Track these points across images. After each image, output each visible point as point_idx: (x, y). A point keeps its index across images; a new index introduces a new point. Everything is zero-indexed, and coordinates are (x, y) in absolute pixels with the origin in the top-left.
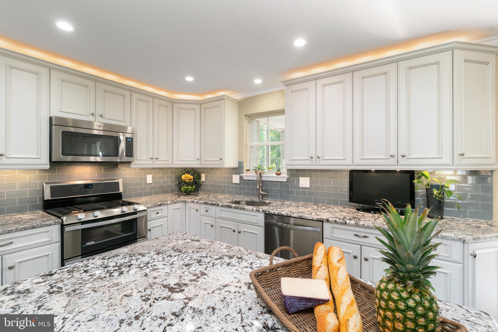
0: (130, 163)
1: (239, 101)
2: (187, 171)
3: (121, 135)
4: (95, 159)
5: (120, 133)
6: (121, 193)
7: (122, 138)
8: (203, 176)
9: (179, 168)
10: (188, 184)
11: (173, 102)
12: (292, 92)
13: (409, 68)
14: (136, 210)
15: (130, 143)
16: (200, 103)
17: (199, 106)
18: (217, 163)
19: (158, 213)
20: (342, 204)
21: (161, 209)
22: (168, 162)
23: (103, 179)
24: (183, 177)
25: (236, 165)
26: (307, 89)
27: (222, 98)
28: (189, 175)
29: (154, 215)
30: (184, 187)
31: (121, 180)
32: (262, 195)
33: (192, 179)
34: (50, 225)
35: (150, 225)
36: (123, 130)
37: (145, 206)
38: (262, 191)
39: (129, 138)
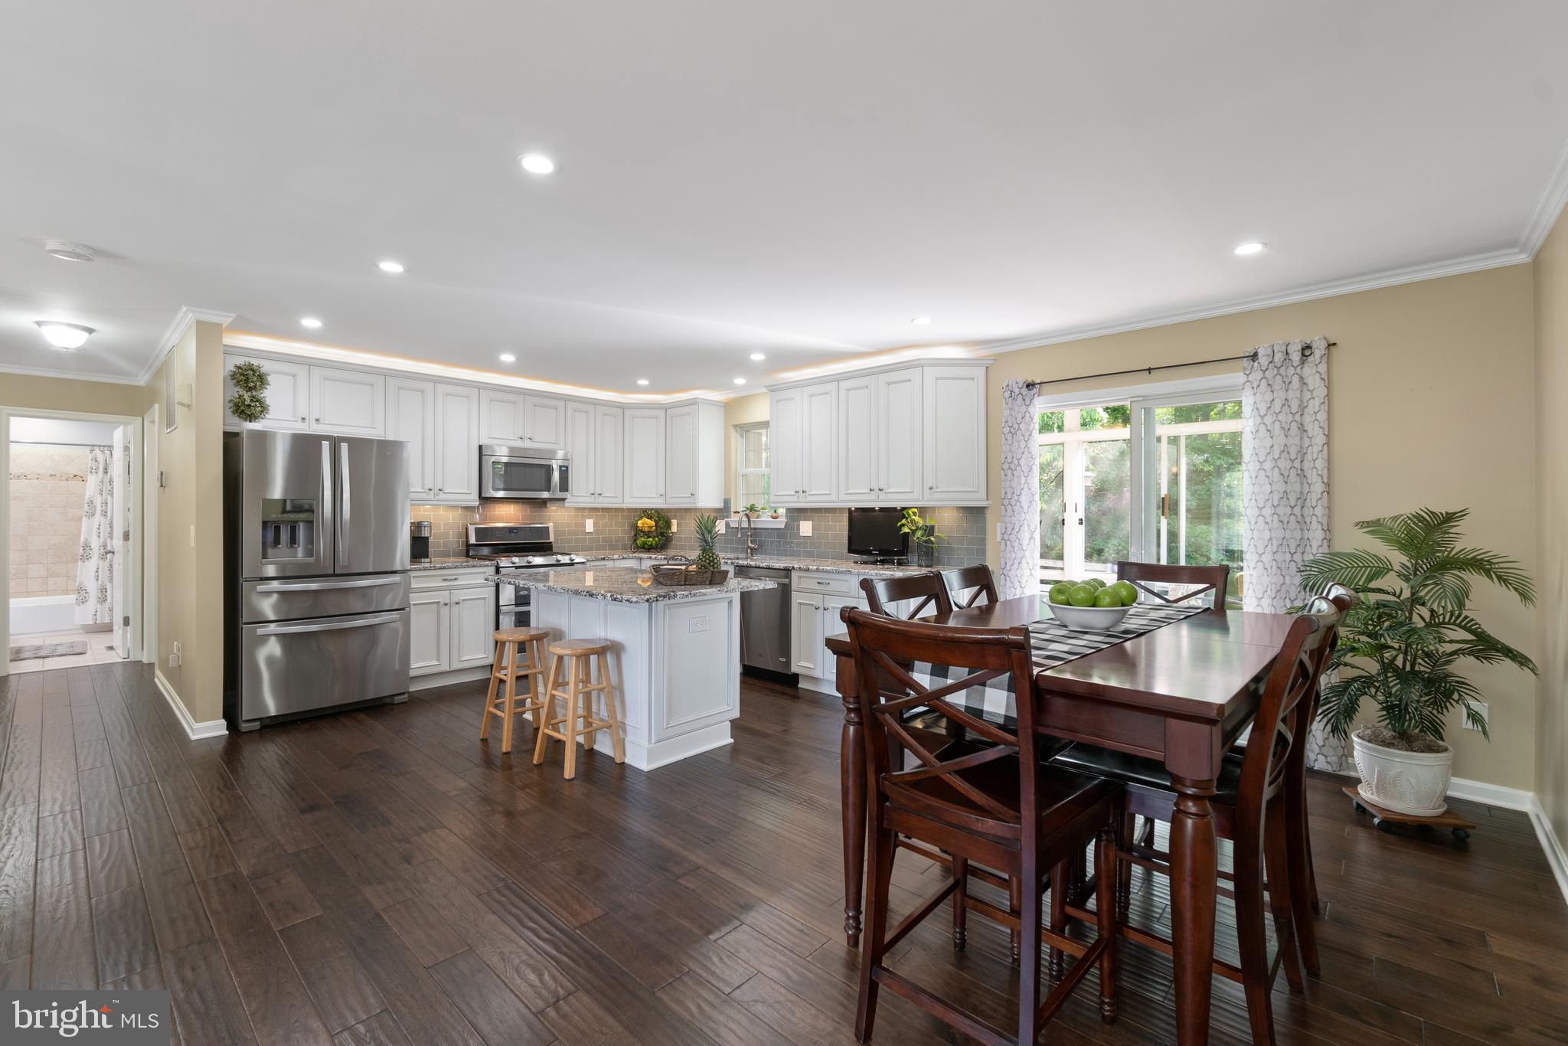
0: (564, 499)
1: (726, 403)
2: (646, 513)
3: (553, 463)
4: (506, 494)
6: (551, 543)
7: (555, 467)
8: (674, 522)
9: (635, 510)
10: (648, 534)
11: (623, 407)
12: (778, 401)
13: (887, 383)
14: (573, 560)
15: (564, 472)
16: (666, 408)
17: (661, 413)
18: (687, 500)
20: (837, 557)
22: (614, 500)
23: (529, 522)
24: (640, 523)
25: (721, 505)
26: (793, 399)
27: (694, 402)
28: (649, 521)
30: (641, 540)
31: (552, 524)
32: (751, 549)
33: (652, 527)
34: (487, 566)
36: (552, 453)
37: (584, 558)
38: (751, 542)
39: (563, 466)
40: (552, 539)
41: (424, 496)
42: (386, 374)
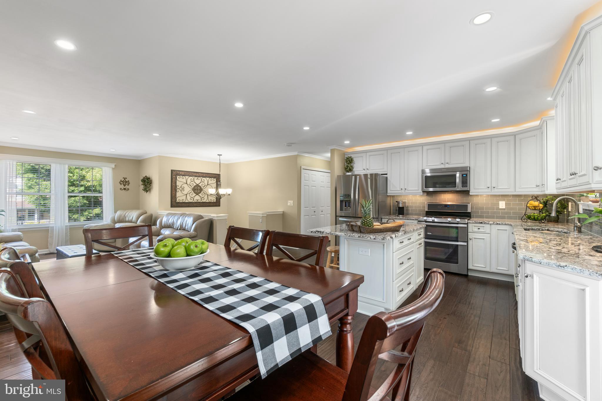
0: (468, 191)
2: (536, 198)
3: (458, 173)
5: (457, 172)
6: (469, 213)
7: (458, 175)
8: (570, 204)
15: (465, 177)
19: (479, 229)
21: (484, 227)
29: (476, 229)
31: (471, 203)
34: (414, 220)
35: (470, 235)
39: (464, 174)
40: (469, 210)
41: (400, 192)
42: (387, 149)
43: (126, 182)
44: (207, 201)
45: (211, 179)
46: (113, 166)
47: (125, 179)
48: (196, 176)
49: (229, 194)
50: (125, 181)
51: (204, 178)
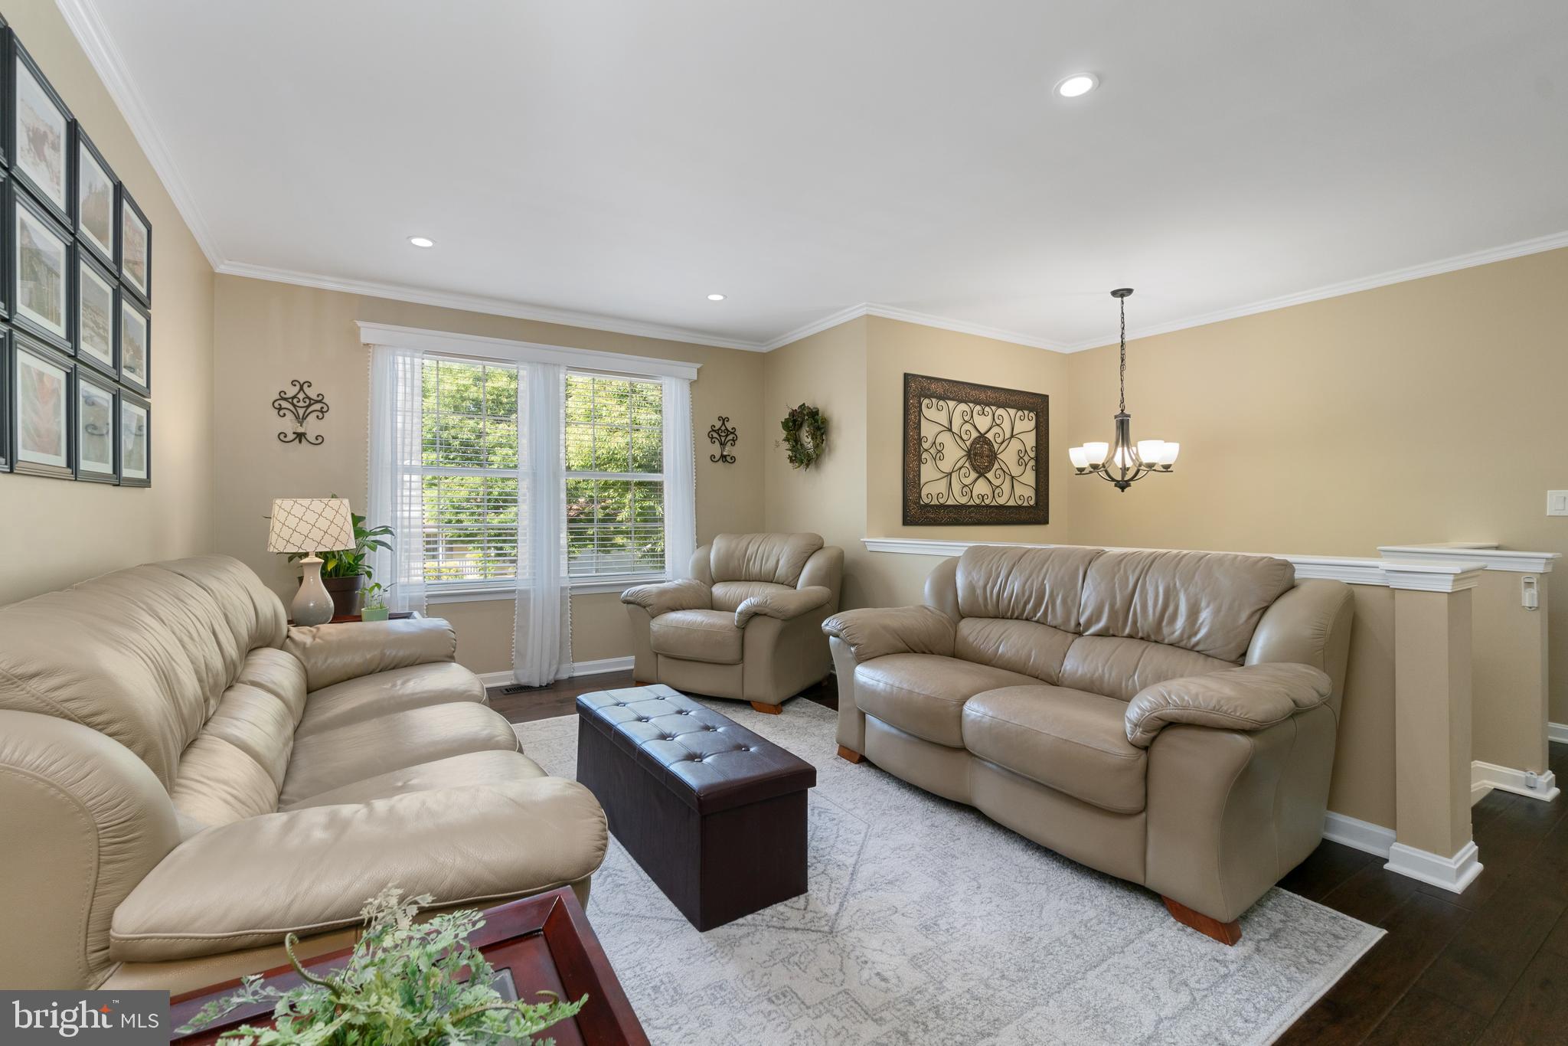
43: (728, 433)
44: (1011, 503)
45: (1020, 413)
46: (691, 371)
47: (724, 420)
48: (977, 402)
49: (1167, 468)
50: (723, 428)
51: (1001, 411)
